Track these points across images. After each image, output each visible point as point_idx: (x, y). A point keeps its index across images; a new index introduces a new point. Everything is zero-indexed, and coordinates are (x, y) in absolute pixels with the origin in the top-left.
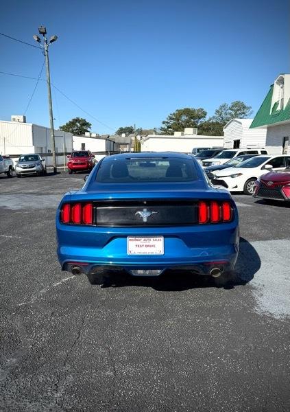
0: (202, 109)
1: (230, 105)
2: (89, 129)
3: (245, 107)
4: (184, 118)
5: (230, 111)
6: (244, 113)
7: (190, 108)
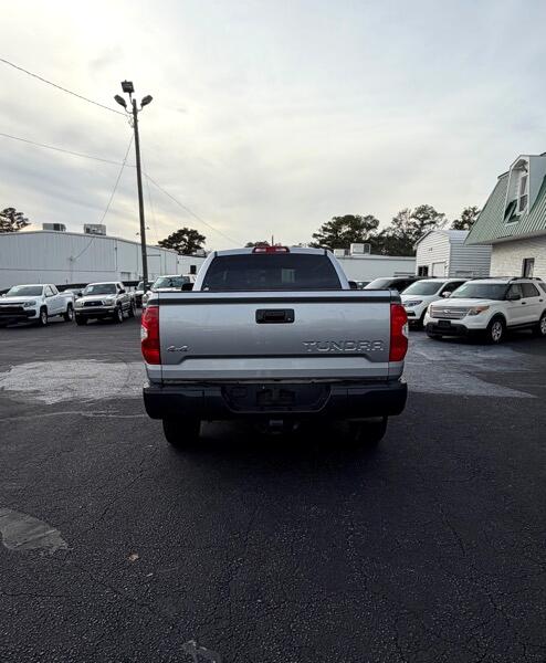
0: (372, 217)
1: (413, 211)
2: (202, 245)
3: (436, 214)
4: (345, 229)
5: (413, 220)
6: (434, 223)
7: (355, 215)
